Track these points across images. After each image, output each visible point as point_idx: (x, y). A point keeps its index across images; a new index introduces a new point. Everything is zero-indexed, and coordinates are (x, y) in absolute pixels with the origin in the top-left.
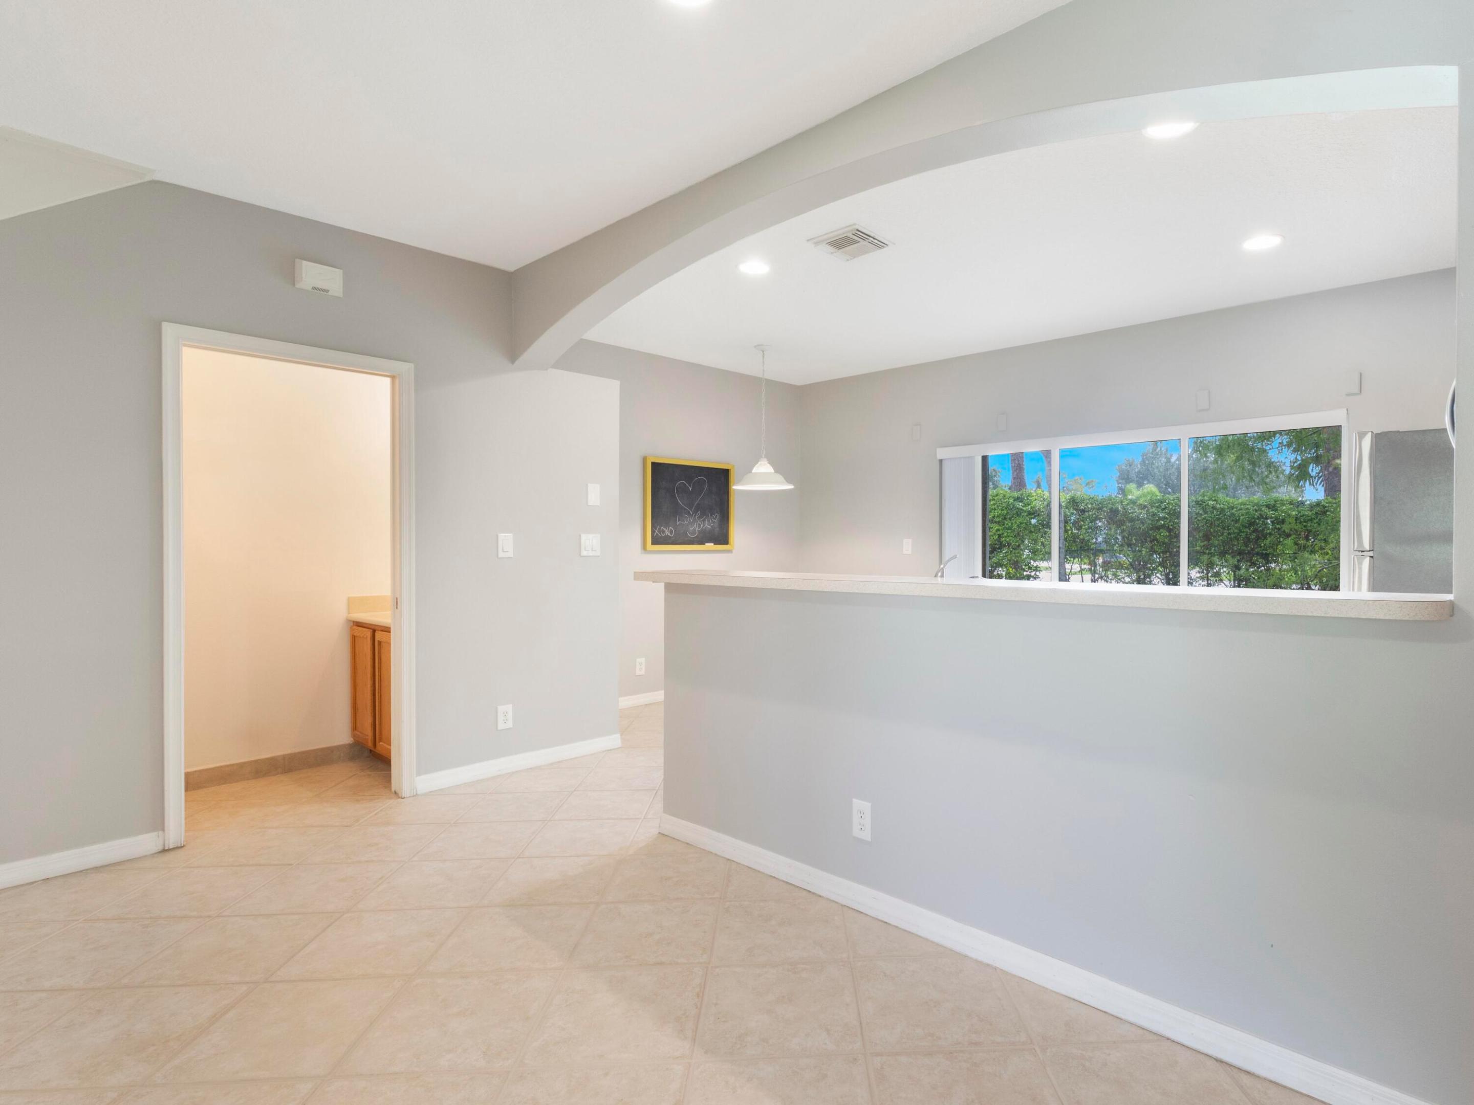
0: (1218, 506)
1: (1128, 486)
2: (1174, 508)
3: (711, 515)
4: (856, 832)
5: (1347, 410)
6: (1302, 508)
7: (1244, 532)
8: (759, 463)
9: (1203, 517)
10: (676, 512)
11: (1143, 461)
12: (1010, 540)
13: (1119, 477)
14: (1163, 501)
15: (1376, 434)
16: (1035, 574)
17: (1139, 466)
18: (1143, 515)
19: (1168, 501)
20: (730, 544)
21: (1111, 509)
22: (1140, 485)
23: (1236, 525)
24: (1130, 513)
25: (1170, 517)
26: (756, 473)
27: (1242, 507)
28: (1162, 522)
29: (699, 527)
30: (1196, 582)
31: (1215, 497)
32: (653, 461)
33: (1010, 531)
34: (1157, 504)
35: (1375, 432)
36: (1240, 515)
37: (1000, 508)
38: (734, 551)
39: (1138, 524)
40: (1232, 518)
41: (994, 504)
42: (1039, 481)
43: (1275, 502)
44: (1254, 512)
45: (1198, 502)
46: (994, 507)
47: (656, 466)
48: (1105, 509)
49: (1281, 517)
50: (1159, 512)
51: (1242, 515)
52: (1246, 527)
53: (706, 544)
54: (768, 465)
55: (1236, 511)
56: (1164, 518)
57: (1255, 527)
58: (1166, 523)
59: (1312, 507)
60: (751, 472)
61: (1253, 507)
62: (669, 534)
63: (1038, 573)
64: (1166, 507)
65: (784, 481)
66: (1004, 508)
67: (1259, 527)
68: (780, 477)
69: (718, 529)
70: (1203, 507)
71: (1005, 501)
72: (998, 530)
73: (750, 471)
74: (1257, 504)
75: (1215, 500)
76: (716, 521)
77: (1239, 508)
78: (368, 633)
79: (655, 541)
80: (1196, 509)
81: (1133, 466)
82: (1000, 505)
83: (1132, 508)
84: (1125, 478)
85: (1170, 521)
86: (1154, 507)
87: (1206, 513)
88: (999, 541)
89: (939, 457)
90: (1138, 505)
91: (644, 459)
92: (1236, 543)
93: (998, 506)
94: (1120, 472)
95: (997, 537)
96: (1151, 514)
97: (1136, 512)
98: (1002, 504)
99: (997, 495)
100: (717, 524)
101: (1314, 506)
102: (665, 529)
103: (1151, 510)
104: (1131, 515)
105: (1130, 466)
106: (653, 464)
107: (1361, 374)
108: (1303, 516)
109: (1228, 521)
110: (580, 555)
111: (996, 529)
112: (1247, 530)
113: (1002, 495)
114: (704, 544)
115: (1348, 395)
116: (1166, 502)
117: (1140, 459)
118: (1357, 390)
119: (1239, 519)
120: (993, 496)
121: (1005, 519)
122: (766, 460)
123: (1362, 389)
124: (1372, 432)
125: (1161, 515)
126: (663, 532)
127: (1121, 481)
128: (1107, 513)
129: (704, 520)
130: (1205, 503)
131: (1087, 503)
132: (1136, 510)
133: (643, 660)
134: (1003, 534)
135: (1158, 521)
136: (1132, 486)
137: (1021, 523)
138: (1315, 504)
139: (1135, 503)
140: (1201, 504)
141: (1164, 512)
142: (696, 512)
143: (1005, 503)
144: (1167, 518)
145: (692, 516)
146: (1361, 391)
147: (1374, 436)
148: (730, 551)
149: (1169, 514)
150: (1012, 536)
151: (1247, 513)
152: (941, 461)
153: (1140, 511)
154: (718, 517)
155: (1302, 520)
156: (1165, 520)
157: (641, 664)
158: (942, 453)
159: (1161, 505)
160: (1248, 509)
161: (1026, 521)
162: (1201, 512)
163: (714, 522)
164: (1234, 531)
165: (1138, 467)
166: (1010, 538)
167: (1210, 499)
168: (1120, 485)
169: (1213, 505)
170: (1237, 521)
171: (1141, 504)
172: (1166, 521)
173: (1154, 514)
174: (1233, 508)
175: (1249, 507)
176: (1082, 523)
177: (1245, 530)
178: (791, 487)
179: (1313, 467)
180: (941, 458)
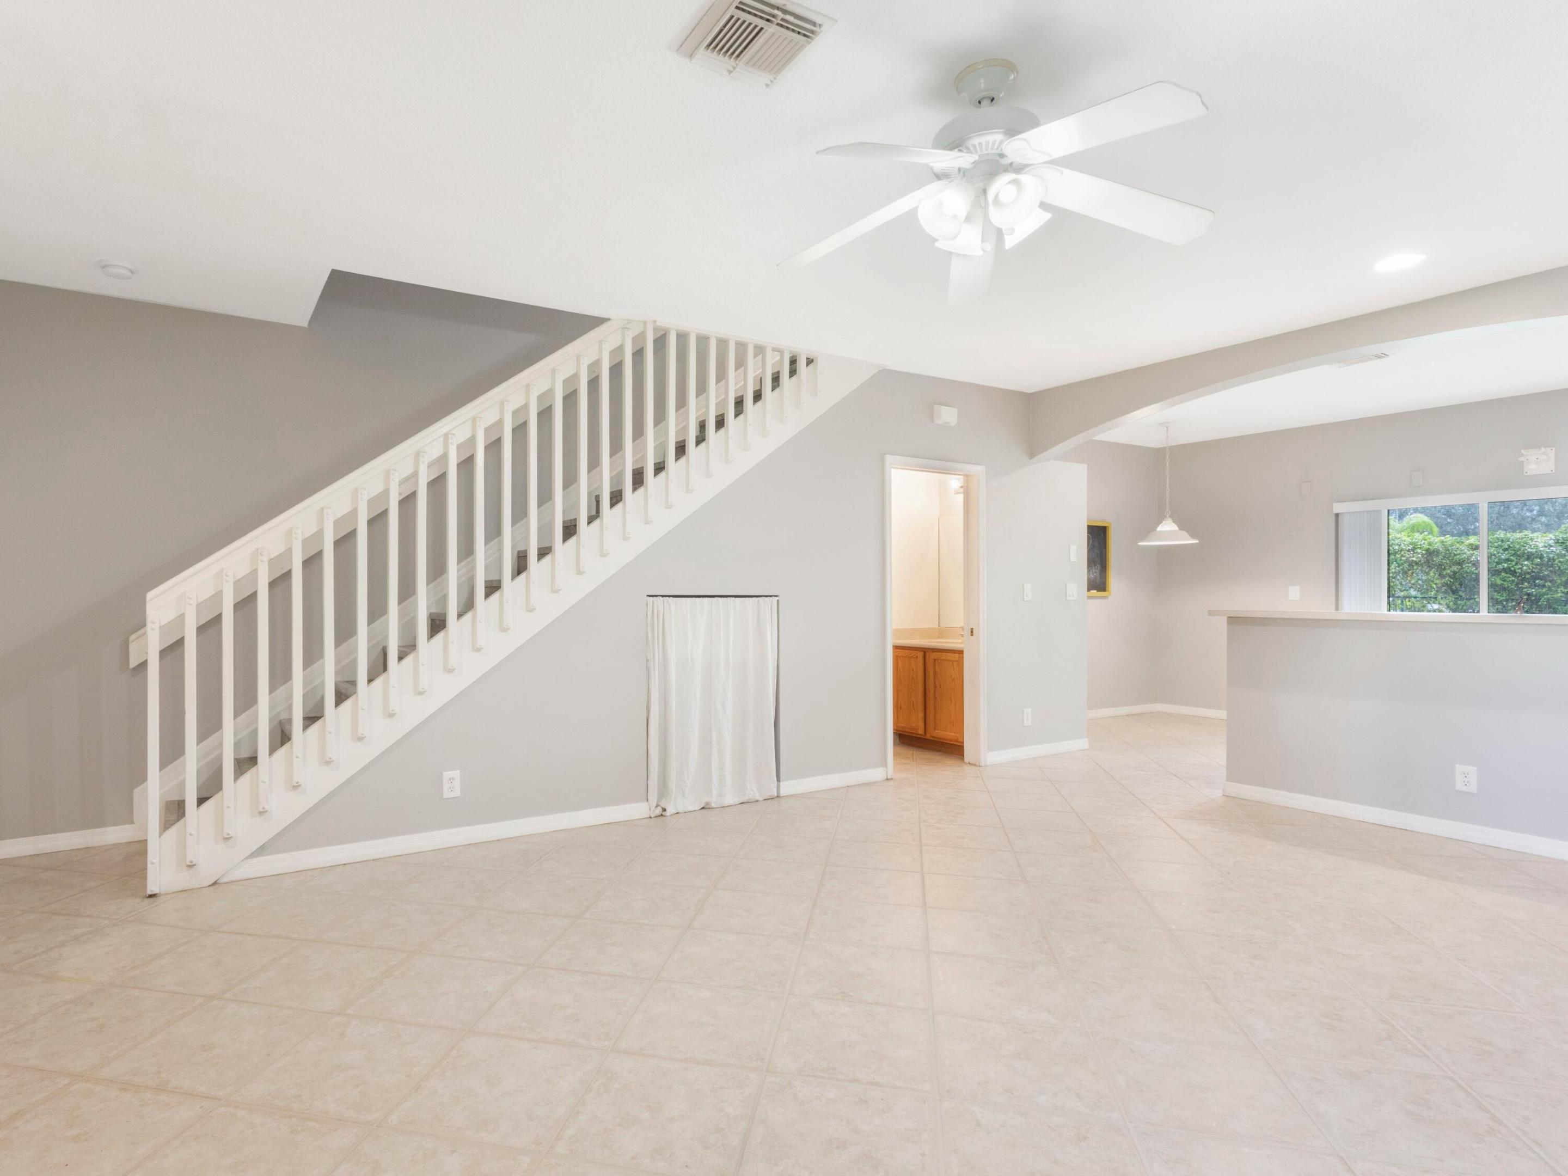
3: (1094, 566)
4: (1460, 786)
8: (1164, 522)
14: (1504, 539)
20: (1108, 591)
21: (1427, 550)
24: (1455, 555)
25: (1517, 559)
26: (1160, 532)
38: (1109, 596)
45: (1558, 540)
48: (1419, 551)
54: (1173, 524)
58: (1510, 566)
60: (1156, 530)
64: (1509, 547)
65: (1190, 537)
68: (1184, 534)
73: (1154, 529)
76: (1097, 571)
78: (921, 655)
80: (1556, 549)
85: (1516, 564)
89: (1336, 511)
97: (1465, 553)
104: (1458, 557)
122: (1170, 519)
128: (1423, 555)
132: (1466, 551)
141: (1506, 552)
144: (1512, 561)
148: (1106, 597)
152: (1337, 515)
153: (1471, 552)
154: (1099, 568)
156: (1509, 562)
158: (1338, 508)
162: (1563, 552)
171: (1472, 544)
172: (1510, 564)
178: (1196, 541)
180: (1337, 512)
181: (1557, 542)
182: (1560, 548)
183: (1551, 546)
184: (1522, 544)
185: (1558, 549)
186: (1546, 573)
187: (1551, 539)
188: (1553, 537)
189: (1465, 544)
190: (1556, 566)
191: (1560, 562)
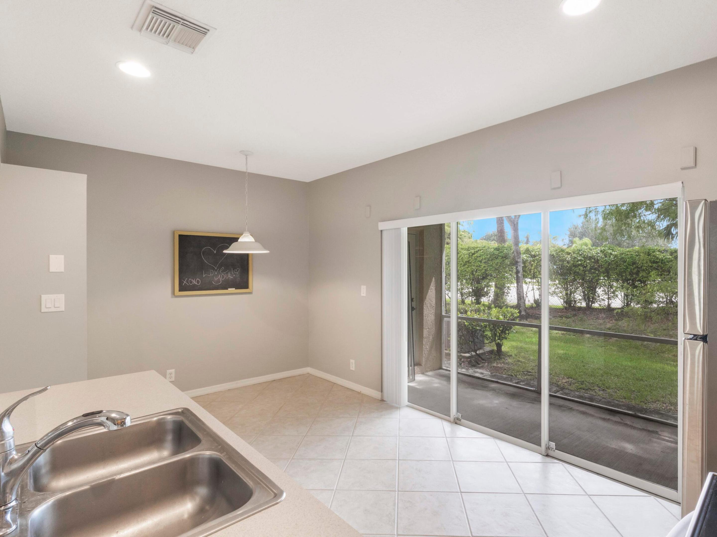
0: (613, 253)
1: (574, 239)
2: (587, 254)
3: (233, 269)
5: (682, 182)
6: (665, 254)
7: (629, 268)
8: (243, 235)
9: (604, 259)
10: (202, 268)
11: (583, 226)
12: (491, 272)
13: (570, 234)
15: (711, 202)
16: (507, 291)
17: (581, 228)
18: (569, 258)
19: (584, 250)
20: (250, 288)
22: (581, 238)
23: (625, 264)
25: (585, 259)
26: (241, 242)
27: (628, 253)
28: (580, 262)
29: (223, 277)
30: (602, 296)
31: (612, 247)
32: (180, 234)
33: (491, 267)
34: (577, 252)
35: (709, 201)
36: (627, 258)
37: (486, 254)
38: (253, 293)
39: (565, 264)
40: (622, 260)
41: (483, 252)
42: (527, 237)
43: (649, 250)
44: (636, 257)
45: (602, 250)
46: (482, 254)
47: (182, 237)
49: (652, 259)
50: (578, 256)
51: (628, 258)
52: (630, 265)
53: (229, 289)
54: (250, 236)
55: (625, 256)
56: (581, 260)
57: (637, 265)
59: (672, 253)
61: (635, 253)
62: (196, 284)
63: (509, 291)
64: (582, 254)
65: (264, 247)
66: (488, 254)
67: (639, 265)
68: (258, 245)
69: (239, 279)
70: (605, 253)
71: (489, 250)
72: (484, 267)
74: (638, 252)
75: (612, 249)
76: (237, 273)
77: (626, 254)
79: (182, 288)
81: (577, 229)
82: (486, 252)
83: (562, 254)
84: (573, 235)
85: (584, 262)
86: (575, 253)
87: (606, 257)
88: (485, 273)
89: (380, 229)
90: (566, 252)
91: (174, 233)
92: (624, 275)
93: (485, 253)
94: (570, 232)
95: (484, 270)
96: (573, 258)
97: (564, 256)
98: (487, 252)
99: (484, 247)
100: (238, 276)
101: (674, 252)
102: (192, 280)
103: (573, 255)
104: (561, 258)
105: (576, 228)
106: (180, 236)
107: (696, 149)
108: (666, 258)
109: (619, 262)
110: (41, 311)
111: (483, 266)
112: (632, 267)
113: (487, 247)
114: (227, 289)
115: (683, 169)
116: (582, 251)
117: (581, 225)
118: (692, 164)
119: (626, 260)
120: (483, 248)
121: (489, 260)
122: (248, 232)
123: (697, 162)
124: (706, 200)
125: (579, 258)
126: (191, 282)
127: (570, 236)
129: (227, 273)
130: (605, 251)
131: (536, 251)
133: (173, 371)
134: (487, 269)
135: (577, 261)
136: (577, 239)
137: (497, 263)
138: (674, 251)
139: (564, 251)
140: (603, 252)
142: (220, 267)
143: (489, 251)
144: (583, 260)
145: (216, 270)
146: (696, 165)
147: (708, 205)
148: (249, 293)
149: (584, 257)
150: (492, 270)
151: (631, 257)
152: (381, 231)
153: (567, 256)
154: (239, 270)
155: (666, 261)
157: (171, 374)
158: (382, 226)
159: (579, 252)
160: (632, 254)
161: (500, 262)
162: (603, 256)
163: (235, 274)
164: (623, 267)
165: (580, 230)
166: (491, 271)
167: (609, 249)
168: (570, 239)
169: (610, 252)
170: (625, 262)
173: (575, 258)
174: (622, 254)
175: (632, 253)
176: (533, 263)
177: (630, 267)
178: (269, 252)
179: (674, 229)
181: (601, 251)
182: (602, 254)
183: (599, 253)
184: (587, 252)
185: (601, 255)
186: (596, 267)
187: (599, 250)
188: (600, 249)
189: (565, 252)
190: (600, 263)
191: (601, 261)
